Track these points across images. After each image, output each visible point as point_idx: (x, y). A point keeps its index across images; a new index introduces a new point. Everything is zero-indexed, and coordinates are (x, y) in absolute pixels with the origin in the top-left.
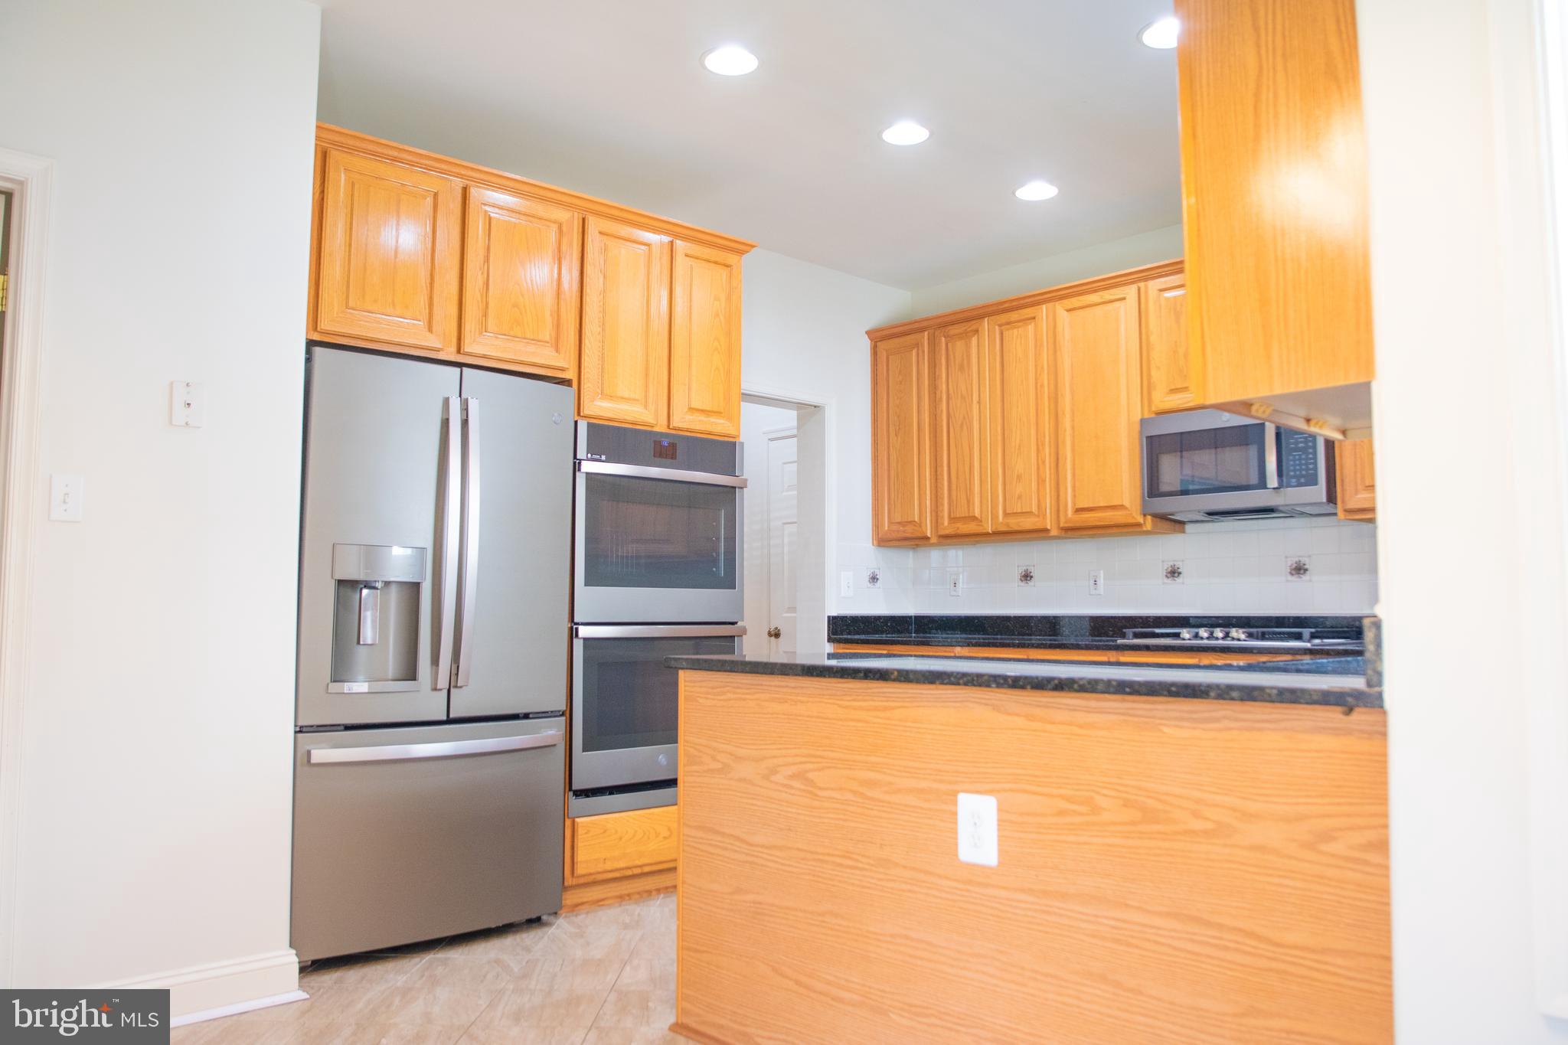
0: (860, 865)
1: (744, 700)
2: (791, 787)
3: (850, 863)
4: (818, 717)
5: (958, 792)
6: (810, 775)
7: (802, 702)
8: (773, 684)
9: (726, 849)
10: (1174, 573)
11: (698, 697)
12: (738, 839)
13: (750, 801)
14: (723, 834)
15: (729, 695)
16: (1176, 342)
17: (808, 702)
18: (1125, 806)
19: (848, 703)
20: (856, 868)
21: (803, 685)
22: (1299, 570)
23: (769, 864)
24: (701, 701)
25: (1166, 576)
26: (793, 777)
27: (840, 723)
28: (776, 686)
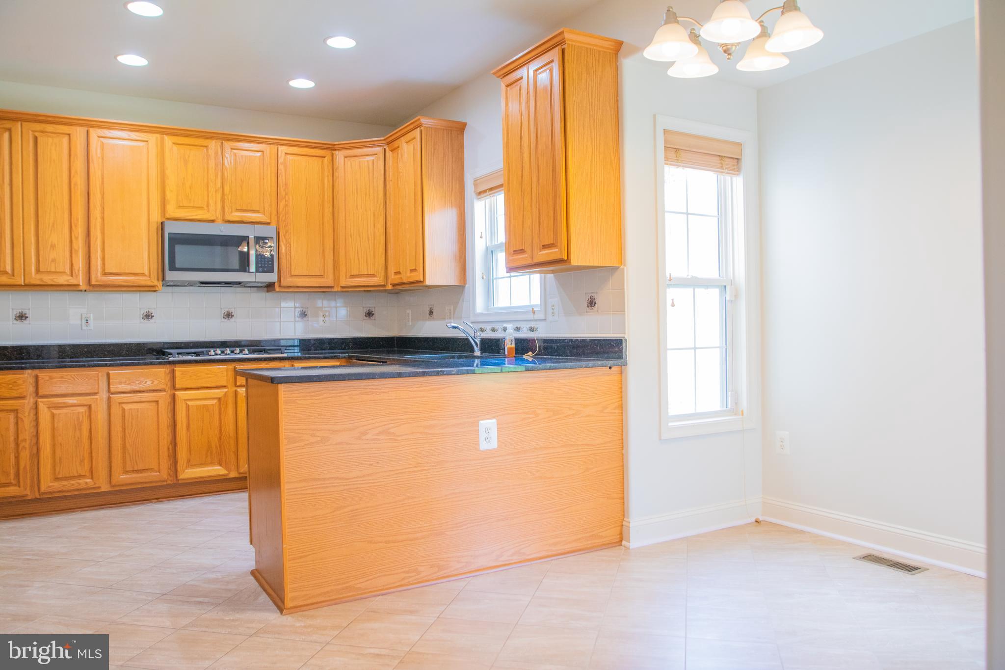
0: (426, 468)
1: (339, 396)
2: (379, 439)
3: (419, 469)
4: (395, 399)
5: (479, 420)
6: (392, 431)
7: (384, 392)
8: (363, 384)
9: (327, 487)
10: (149, 316)
11: (296, 400)
12: (337, 478)
13: (346, 454)
14: (324, 479)
15: (325, 395)
16: (184, 178)
17: (389, 392)
18: (547, 411)
19: (416, 389)
20: (423, 470)
21: (384, 383)
22: (229, 315)
23: (362, 486)
24: (298, 401)
25: (143, 318)
26: (380, 433)
27: (411, 399)
28: (365, 386)
